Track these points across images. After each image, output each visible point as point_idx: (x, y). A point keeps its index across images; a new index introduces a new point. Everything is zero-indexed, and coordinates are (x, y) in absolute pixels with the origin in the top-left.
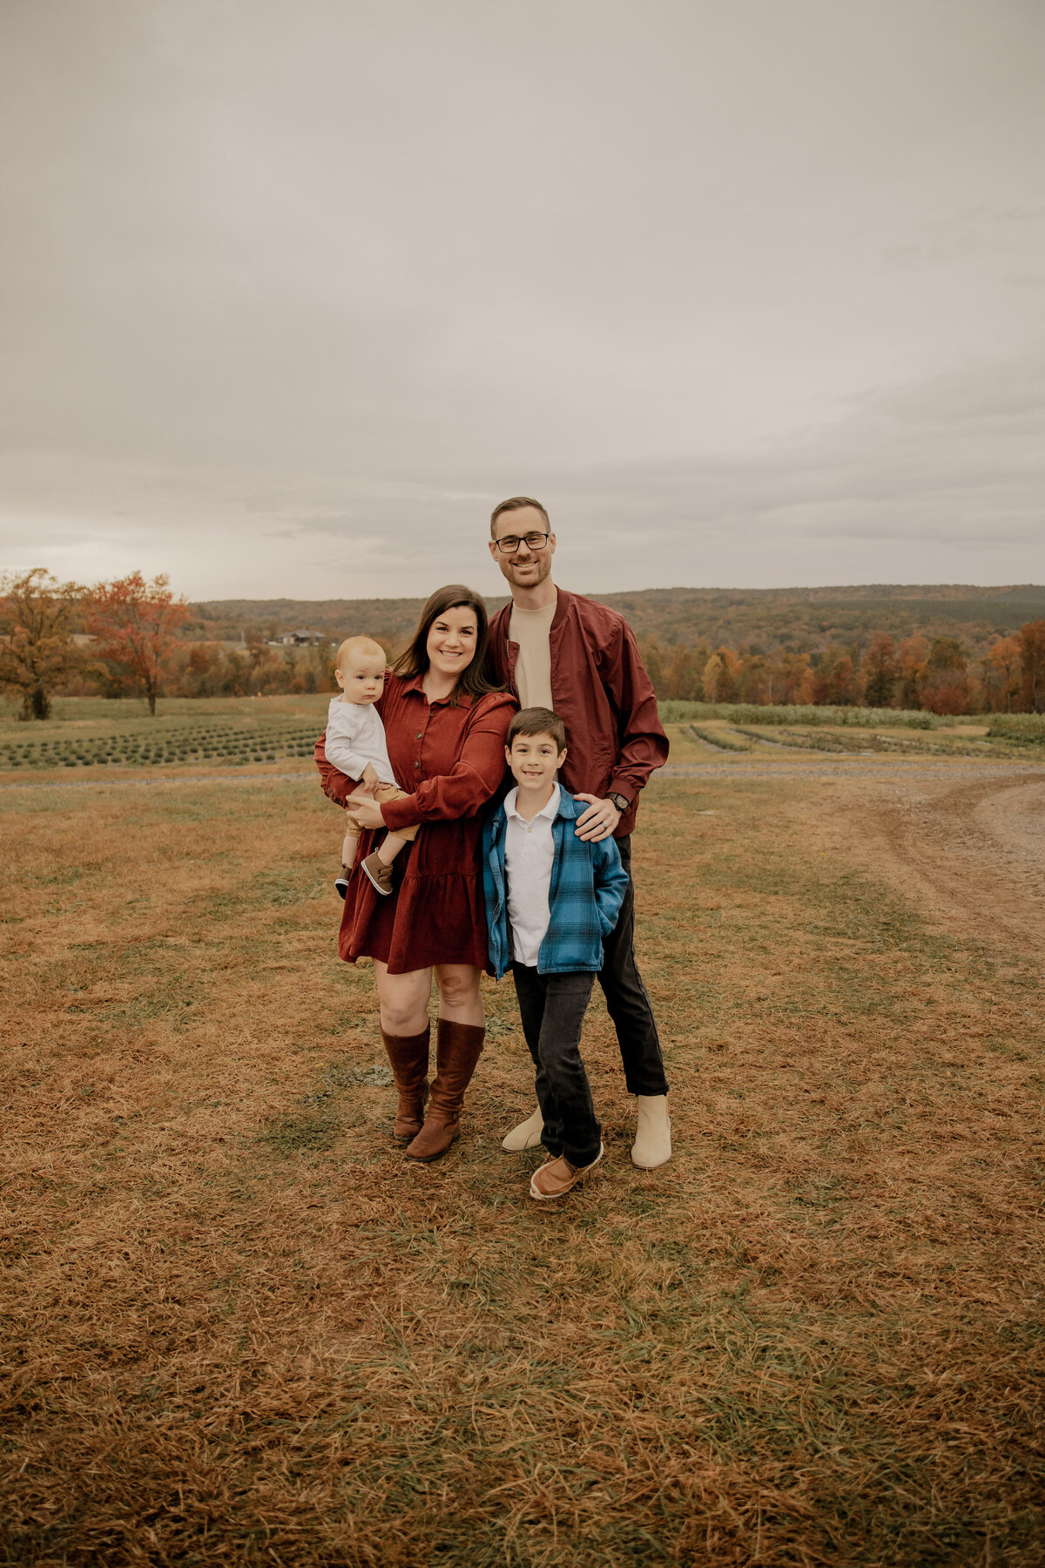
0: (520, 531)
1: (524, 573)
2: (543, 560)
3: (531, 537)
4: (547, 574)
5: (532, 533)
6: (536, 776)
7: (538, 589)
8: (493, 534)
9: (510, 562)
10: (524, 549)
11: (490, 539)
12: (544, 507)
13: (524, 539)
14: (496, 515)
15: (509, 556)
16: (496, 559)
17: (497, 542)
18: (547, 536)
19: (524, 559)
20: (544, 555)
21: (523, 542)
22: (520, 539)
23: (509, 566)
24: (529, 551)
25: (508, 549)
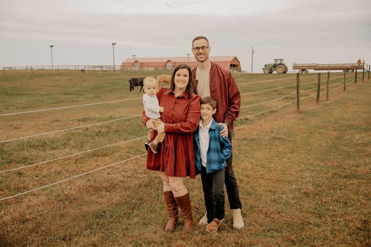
0: (200, 46)
1: (201, 58)
2: (206, 54)
3: (203, 47)
4: (207, 58)
5: (203, 46)
6: (206, 116)
7: (204, 62)
8: (193, 46)
9: (197, 54)
10: (201, 51)
11: (192, 48)
12: (207, 39)
13: (201, 48)
14: (193, 41)
15: (197, 53)
16: (193, 53)
17: (194, 49)
18: (208, 47)
19: (201, 54)
20: (206, 53)
21: (201, 49)
22: (200, 48)
23: (197, 55)
24: (202, 52)
25: (197, 51)
